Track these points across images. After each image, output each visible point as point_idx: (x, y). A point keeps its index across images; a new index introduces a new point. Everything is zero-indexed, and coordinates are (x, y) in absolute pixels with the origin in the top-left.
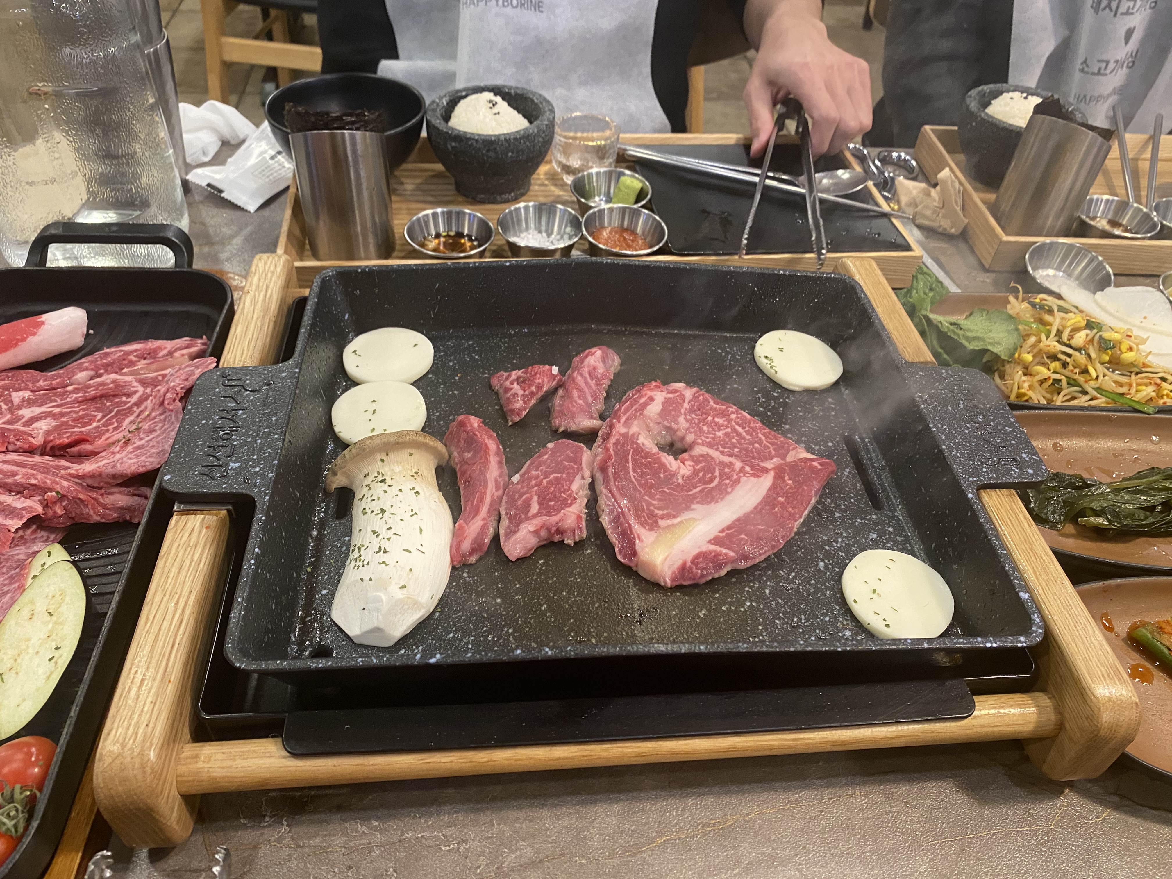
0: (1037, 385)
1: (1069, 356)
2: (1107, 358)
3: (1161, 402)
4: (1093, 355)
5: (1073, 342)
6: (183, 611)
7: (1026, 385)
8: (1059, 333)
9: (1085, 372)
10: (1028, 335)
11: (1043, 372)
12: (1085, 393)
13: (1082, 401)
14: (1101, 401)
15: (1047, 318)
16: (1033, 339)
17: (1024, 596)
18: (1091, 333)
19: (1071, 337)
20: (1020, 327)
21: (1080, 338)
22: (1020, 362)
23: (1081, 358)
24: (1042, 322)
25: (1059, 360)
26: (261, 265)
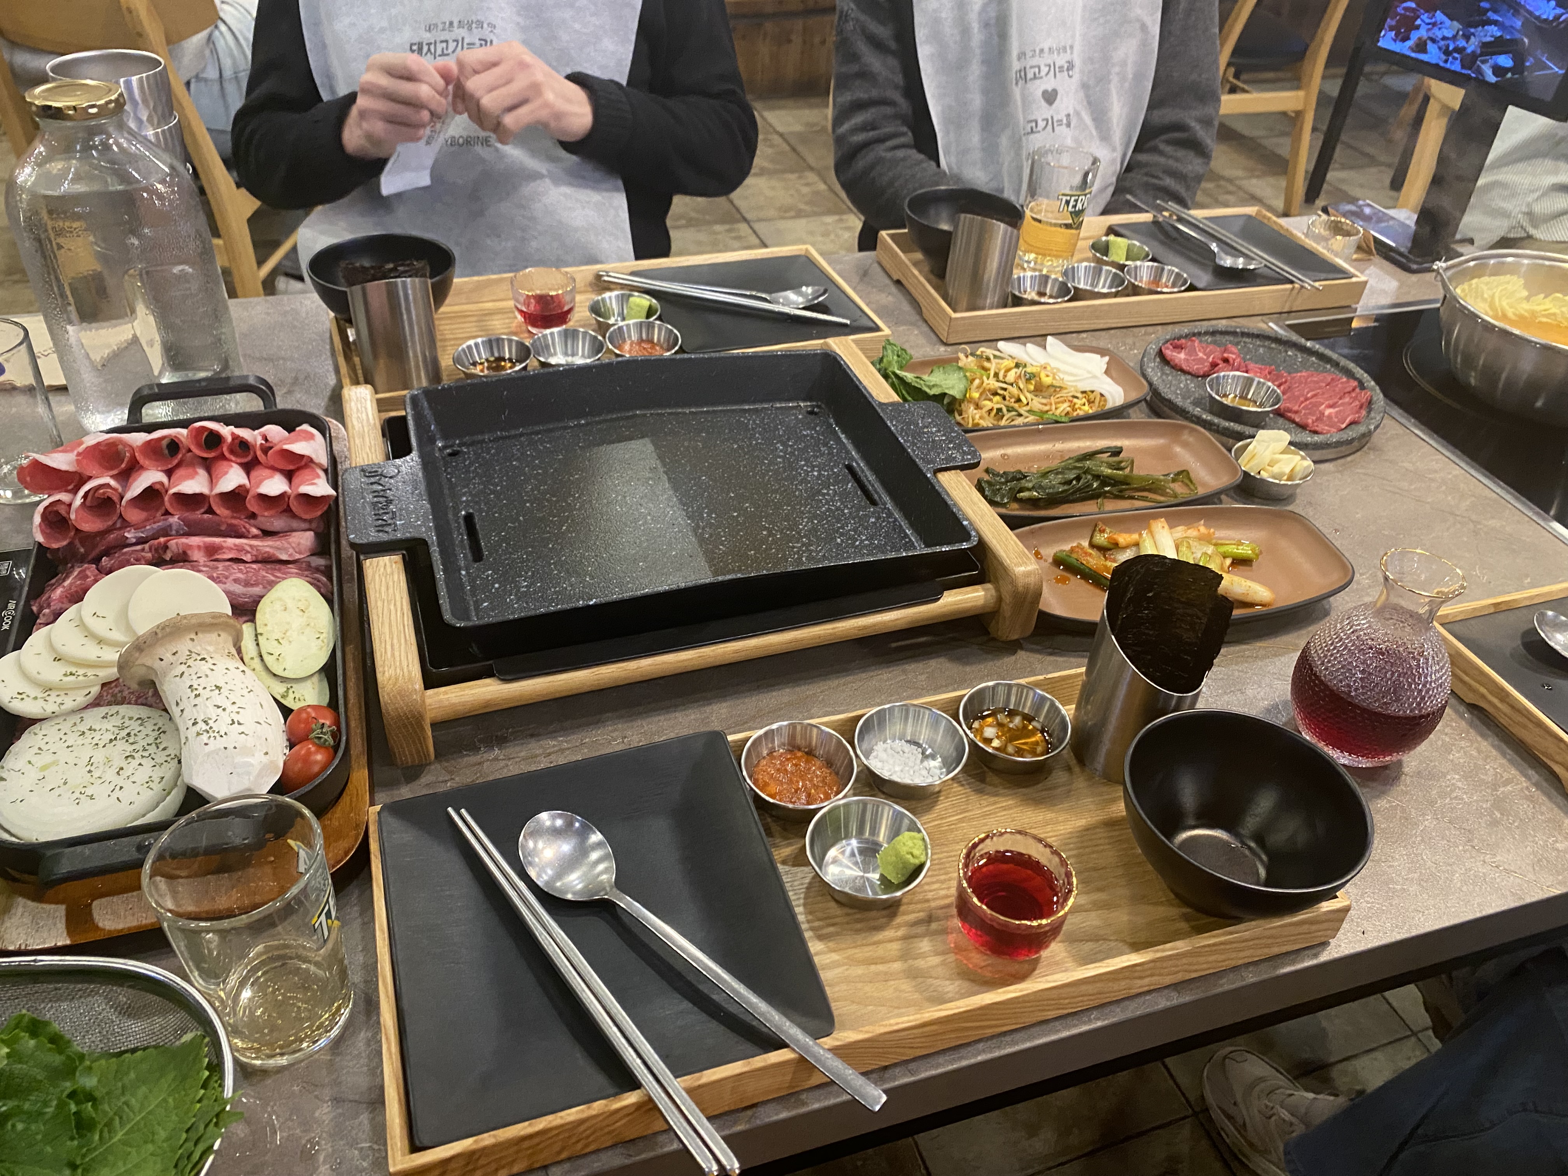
0: (986, 415)
1: (1005, 389)
2: (1032, 387)
3: (1075, 414)
4: (1022, 386)
5: (1007, 379)
7: (977, 417)
8: (996, 375)
9: (1019, 400)
10: (974, 380)
11: (988, 404)
12: (1020, 415)
13: (1019, 421)
14: (1031, 418)
15: (986, 364)
16: (977, 382)
18: (1018, 371)
19: (1005, 376)
20: (968, 374)
21: (1011, 376)
22: (971, 400)
23: (1014, 390)
24: (986, 370)
25: (999, 394)
26: (356, 391)
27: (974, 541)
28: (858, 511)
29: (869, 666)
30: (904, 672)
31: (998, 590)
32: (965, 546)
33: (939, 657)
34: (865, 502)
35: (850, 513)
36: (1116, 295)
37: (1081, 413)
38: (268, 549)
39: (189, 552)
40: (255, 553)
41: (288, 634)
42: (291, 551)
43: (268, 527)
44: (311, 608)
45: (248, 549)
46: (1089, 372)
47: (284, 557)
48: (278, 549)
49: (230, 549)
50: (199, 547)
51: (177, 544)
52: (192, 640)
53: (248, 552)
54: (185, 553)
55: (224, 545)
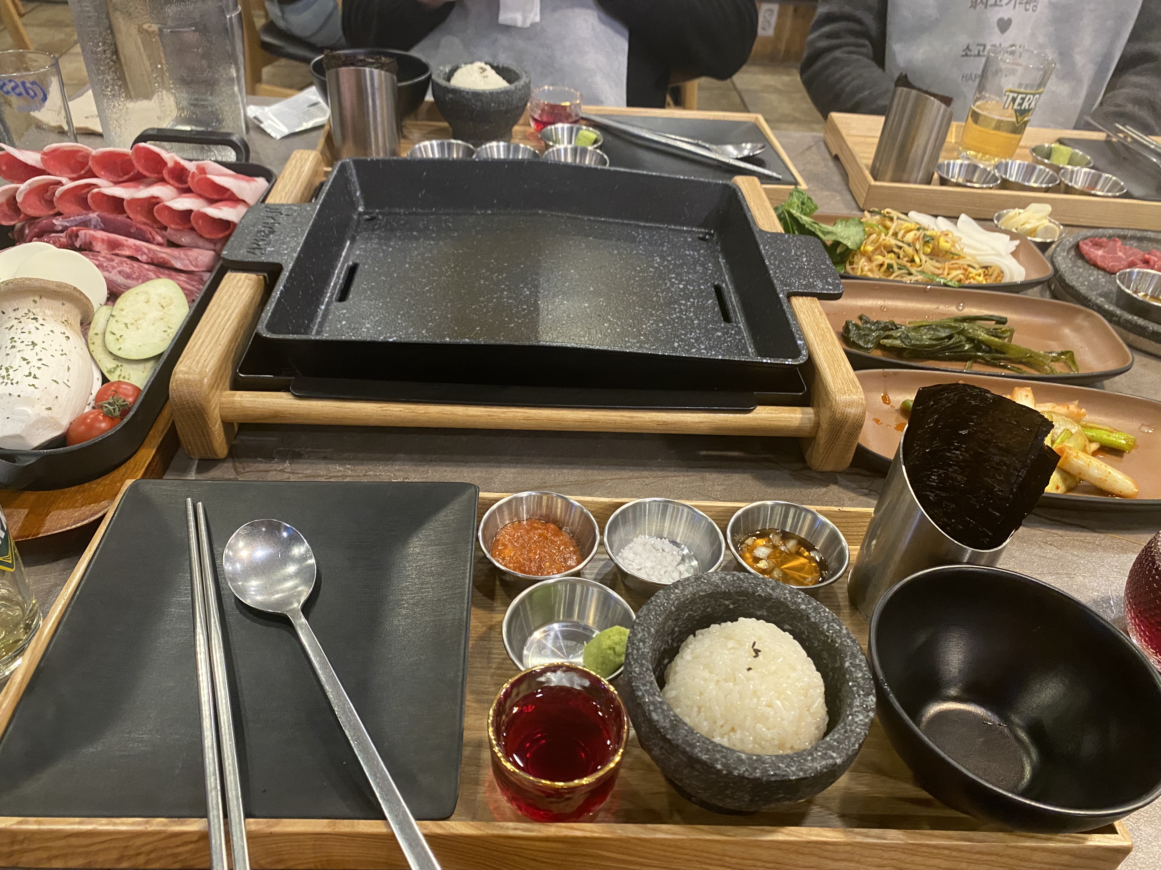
0: (876, 269)
1: (900, 248)
2: (928, 250)
3: (967, 282)
4: (918, 247)
5: (905, 239)
6: (231, 315)
7: (866, 268)
8: (895, 234)
9: (912, 261)
10: (871, 234)
11: (879, 259)
12: (910, 274)
13: (907, 279)
14: (920, 277)
15: (888, 223)
16: (874, 236)
17: (799, 342)
18: (918, 233)
19: (904, 236)
20: (867, 229)
21: (910, 237)
22: (864, 254)
23: (910, 250)
24: (887, 228)
25: (892, 252)
26: (298, 155)
27: (802, 360)
28: (708, 323)
29: (670, 466)
30: (703, 479)
31: (817, 414)
32: (789, 362)
33: (744, 473)
34: (719, 317)
35: (699, 324)
36: (1047, 190)
37: (973, 282)
38: (164, 255)
39: (94, 243)
40: (151, 255)
41: (140, 322)
42: (187, 262)
43: (174, 239)
44: (172, 307)
45: (146, 251)
46: (993, 249)
47: (178, 265)
48: (175, 258)
49: (129, 247)
50: (103, 240)
51: (85, 234)
52: (35, 302)
53: (145, 254)
54: (91, 243)
55: (125, 243)
